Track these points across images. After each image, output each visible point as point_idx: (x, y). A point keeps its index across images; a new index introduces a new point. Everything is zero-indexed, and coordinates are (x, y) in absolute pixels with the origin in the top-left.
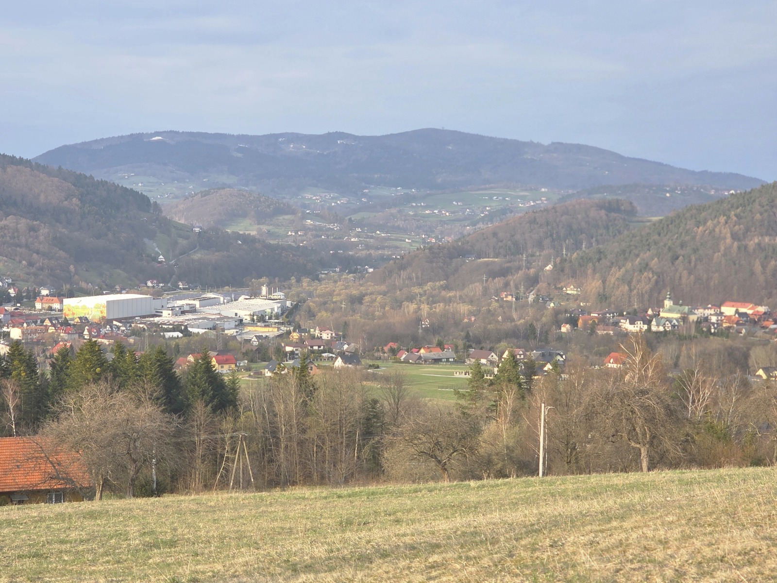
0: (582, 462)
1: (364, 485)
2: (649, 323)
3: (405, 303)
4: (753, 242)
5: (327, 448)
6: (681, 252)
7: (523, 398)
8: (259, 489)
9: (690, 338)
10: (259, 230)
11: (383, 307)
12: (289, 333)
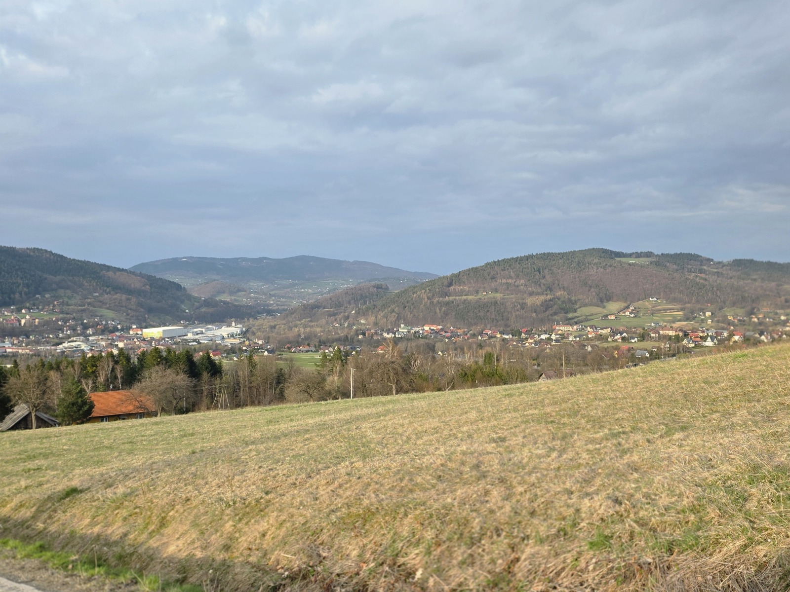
0: (369, 392)
1: (277, 405)
2: (395, 334)
3: (294, 328)
4: (435, 301)
5: (261, 390)
6: (407, 305)
7: (343, 366)
8: (231, 409)
9: (411, 340)
10: (231, 299)
11: (284, 330)
12: (244, 341)
